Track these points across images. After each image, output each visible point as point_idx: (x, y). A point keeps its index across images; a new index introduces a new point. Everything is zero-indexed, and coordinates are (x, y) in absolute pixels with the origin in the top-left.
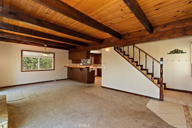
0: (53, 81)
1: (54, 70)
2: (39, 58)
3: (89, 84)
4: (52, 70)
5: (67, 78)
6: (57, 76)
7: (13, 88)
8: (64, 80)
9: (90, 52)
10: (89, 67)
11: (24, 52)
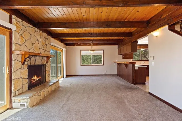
0: (102, 75)
1: (103, 65)
2: (92, 55)
3: (135, 84)
4: (101, 65)
5: (116, 74)
6: (106, 71)
7: (76, 76)
8: (113, 76)
9: (138, 44)
10: (135, 63)
11: (82, 51)
